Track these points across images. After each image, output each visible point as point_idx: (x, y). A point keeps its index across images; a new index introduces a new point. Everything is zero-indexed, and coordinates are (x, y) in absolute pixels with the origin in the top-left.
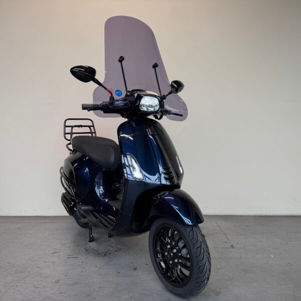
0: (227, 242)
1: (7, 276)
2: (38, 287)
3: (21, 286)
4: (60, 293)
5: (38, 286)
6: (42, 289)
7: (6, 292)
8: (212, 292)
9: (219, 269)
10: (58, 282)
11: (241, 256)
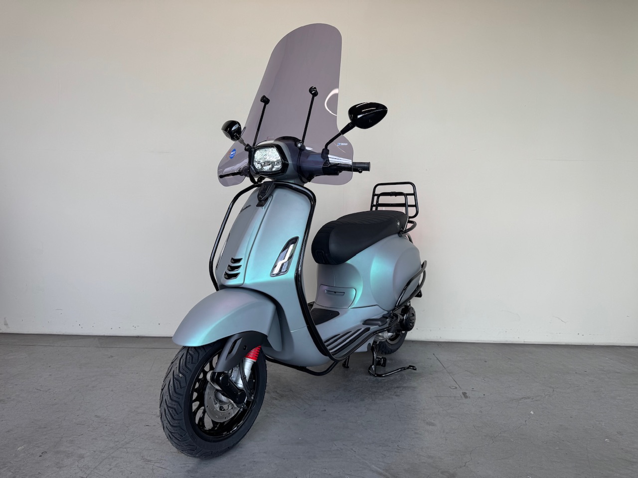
0: (456, 388)
1: (96, 439)
2: (149, 461)
3: (121, 458)
5: (149, 458)
6: (156, 464)
7: (96, 468)
8: (442, 473)
9: (447, 433)
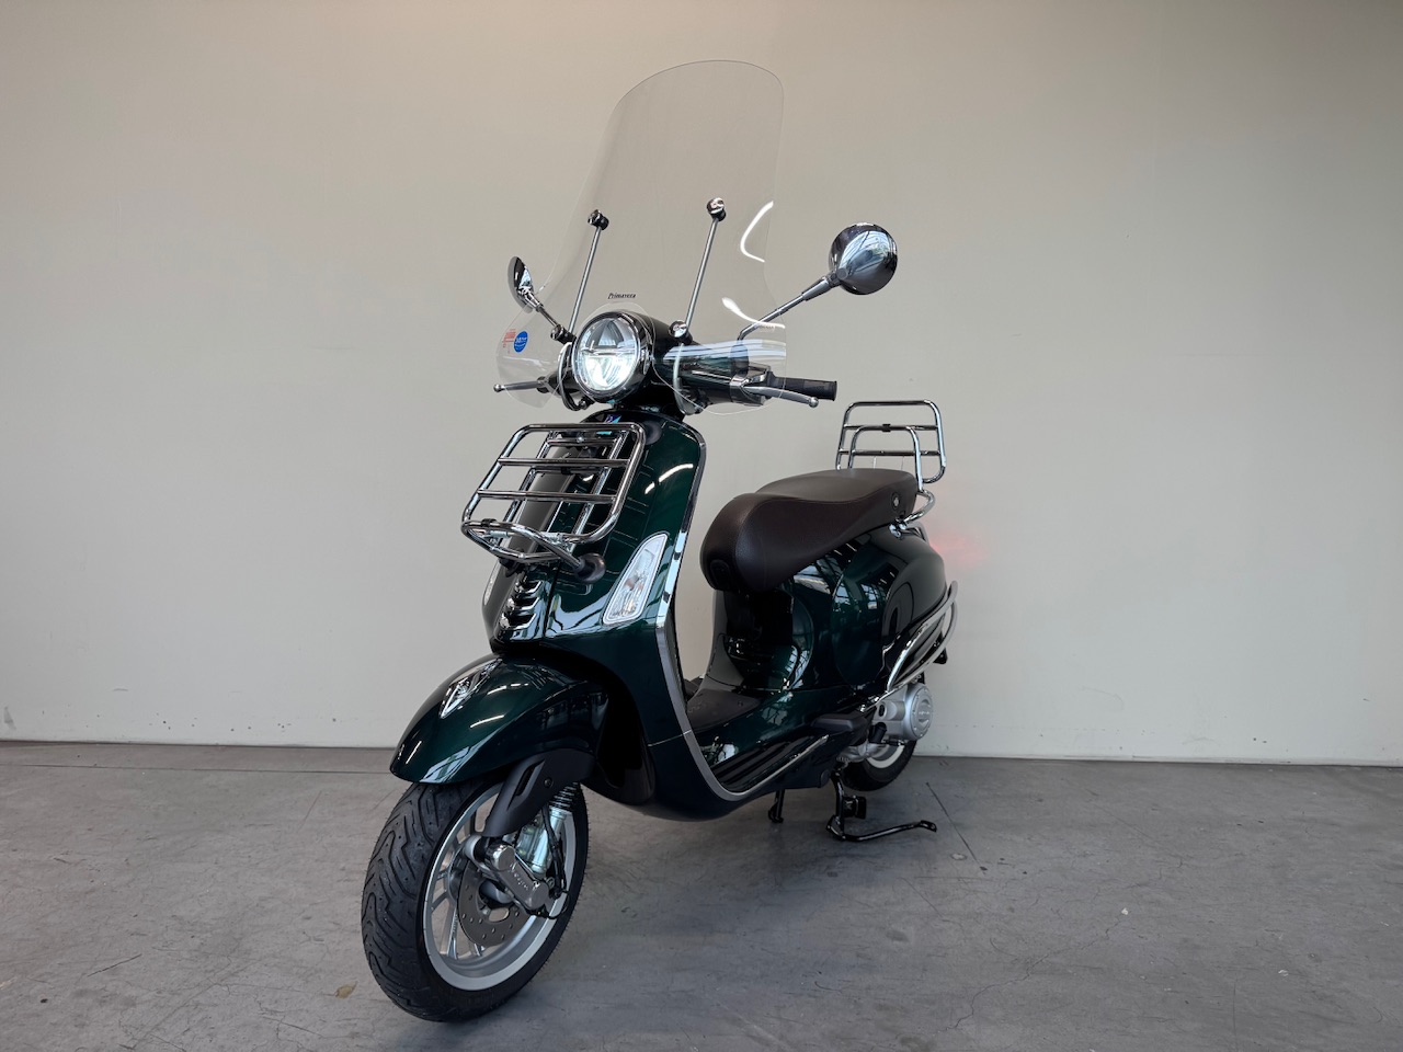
0: (966, 857)
2: (274, 1012)
4: (354, 1035)
5: (272, 1007)
6: (287, 1020)
7: (157, 1027)
10: (345, 996)
11: (1012, 910)
